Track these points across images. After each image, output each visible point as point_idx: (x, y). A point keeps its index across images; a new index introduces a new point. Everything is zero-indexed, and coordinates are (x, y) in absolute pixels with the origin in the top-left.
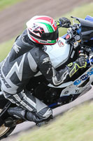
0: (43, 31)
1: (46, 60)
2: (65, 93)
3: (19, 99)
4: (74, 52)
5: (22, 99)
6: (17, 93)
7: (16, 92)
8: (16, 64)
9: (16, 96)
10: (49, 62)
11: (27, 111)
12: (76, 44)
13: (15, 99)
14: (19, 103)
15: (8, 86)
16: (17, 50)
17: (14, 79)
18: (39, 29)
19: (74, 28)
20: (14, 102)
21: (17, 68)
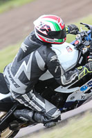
0: (50, 30)
1: (53, 58)
2: (71, 99)
3: (27, 99)
4: (82, 57)
5: (31, 99)
6: (26, 93)
7: (25, 91)
8: (24, 63)
9: (25, 96)
10: (56, 60)
11: (35, 112)
12: (85, 50)
13: (23, 100)
14: (27, 103)
15: (16, 85)
16: (25, 49)
17: (23, 78)
18: (46, 28)
19: (83, 35)
20: (23, 103)
21: (26, 67)
